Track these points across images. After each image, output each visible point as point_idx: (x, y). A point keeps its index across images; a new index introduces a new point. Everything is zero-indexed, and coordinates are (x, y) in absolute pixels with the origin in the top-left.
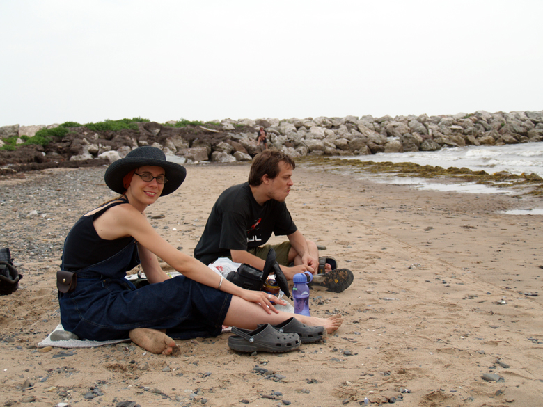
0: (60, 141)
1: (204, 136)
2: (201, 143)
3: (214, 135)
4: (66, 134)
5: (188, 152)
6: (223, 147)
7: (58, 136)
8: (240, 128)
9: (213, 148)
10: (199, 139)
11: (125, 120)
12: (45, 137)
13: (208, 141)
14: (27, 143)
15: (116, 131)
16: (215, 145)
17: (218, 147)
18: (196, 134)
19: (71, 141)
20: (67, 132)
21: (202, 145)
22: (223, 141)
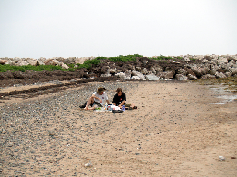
0: (96, 67)
1: (172, 65)
2: (170, 69)
3: (178, 65)
4: (99, 63)
5: (162, 74)
6: (182, 71)
7: (95, 64)
8: (194, 61)
9: (176, 72)
10: (169, 66)
11: (130, 55)
12: (88, 64)
13: (173, 68)
14: (79, 67)
15: (124, 62)
16: (177, 70)
17: (179, 72)
18: (168, 64)
19: (101, 67)
20: (99, 62)
21: (170, 70)
22: (182, 68)
